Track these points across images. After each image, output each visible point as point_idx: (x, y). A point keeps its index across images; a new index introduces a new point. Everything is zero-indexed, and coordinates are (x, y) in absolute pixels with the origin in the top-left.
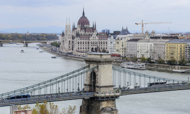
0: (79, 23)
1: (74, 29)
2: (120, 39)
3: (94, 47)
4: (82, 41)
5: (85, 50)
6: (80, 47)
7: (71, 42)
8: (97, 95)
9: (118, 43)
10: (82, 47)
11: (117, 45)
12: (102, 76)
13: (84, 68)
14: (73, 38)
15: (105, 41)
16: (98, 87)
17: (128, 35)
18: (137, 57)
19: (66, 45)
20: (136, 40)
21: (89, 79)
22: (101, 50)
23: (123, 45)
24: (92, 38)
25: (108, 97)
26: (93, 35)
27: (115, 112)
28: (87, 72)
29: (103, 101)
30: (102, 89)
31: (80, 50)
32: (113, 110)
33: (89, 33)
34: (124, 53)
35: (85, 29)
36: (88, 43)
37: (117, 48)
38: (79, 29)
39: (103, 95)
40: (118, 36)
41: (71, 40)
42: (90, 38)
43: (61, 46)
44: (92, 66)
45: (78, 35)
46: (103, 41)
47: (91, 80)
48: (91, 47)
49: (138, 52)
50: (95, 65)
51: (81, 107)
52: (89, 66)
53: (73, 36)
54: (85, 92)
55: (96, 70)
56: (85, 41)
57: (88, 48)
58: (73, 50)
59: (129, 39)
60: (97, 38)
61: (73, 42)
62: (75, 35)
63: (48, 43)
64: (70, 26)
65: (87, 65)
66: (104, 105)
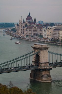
0: (27, 19)
1: (24, 22)
2: (49, 29)
3: (35, 33)
4: (29, 29)
5: (30, 34)
6: (27, 33)
7: (22, 30)
8: (40, 68)
9: (48, 31)
10: (28, 33)
11: (48, 32)
12: (43, 57)
13: (32, 52)
14: (24, 27)
15: (41, 29)
16: (40, 63)
17: (54, 27)
18: (59, 39)
19: (20, 31)
20: (58, 30)
21: (35, 59)
22: (39, 34)
23: (51, 32)
24: (34, 28)
25: (45, 69)
26: (34, 26)
27: (49, 77)
28: (34, 54)
29: (43, 71)
30: (42, 64)
31: (27, 34)
32: (48, 77)
33: (32, 25)
34: (51, 37)
35: (30, 22)
36: (32, 31)
37: (48, 34)
38: (27, 23)
39: (43, 68)
40: (49, 27)
41: (22, 29)
42: (33, 28)
43: (17, 32)
44: (36, 51)
45: (26, 26)
46: (40, 29)
47: (36, 59)
48: (33, 33)
49: (59, 36)
50: (39, 51)
51: (30, 74)
52: (35, 51)
53: (23, 27)
54: (33, 66)
55: (39, 53)
56: (30, 29)
57: (32, 33)
58: (23, 34)
59: (54, 29)
60: (36, 28)
61: (23, 30)
62: (24, 26)
63: (9, 30)
64: (22, 21)
65: (34, 50)
66: (43, 73)
